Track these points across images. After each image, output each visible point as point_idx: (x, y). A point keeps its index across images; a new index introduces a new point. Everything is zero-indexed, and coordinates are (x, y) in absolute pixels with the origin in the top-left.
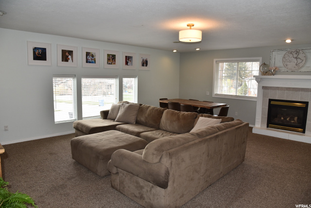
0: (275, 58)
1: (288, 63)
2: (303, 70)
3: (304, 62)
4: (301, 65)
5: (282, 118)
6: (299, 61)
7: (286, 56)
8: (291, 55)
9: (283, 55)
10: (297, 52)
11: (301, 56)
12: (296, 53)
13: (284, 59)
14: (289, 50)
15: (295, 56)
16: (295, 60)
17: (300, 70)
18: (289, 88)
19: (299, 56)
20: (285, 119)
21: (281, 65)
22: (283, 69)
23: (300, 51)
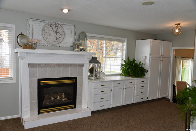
0: (33, 29)
1: (48, 37)
2: (62, 45)
3: (63, 37)
4: (60, 39)
5: (53, 99)
6: (59, 36)
7: (46, 28)
8: (51, 28)
9: (42, 27)
10: (57, 26)
11: (60, 30)
12: (55, 27)
13: (44, 31)
14: (48, 22)
15: (55, 29)
16: (54, 34)
17: (59, 45)
18: (59, 64)
19: (58, 31)
20: (55, 98)
21: (41, 37)
22: (43, 43)
23: (59, 26)
